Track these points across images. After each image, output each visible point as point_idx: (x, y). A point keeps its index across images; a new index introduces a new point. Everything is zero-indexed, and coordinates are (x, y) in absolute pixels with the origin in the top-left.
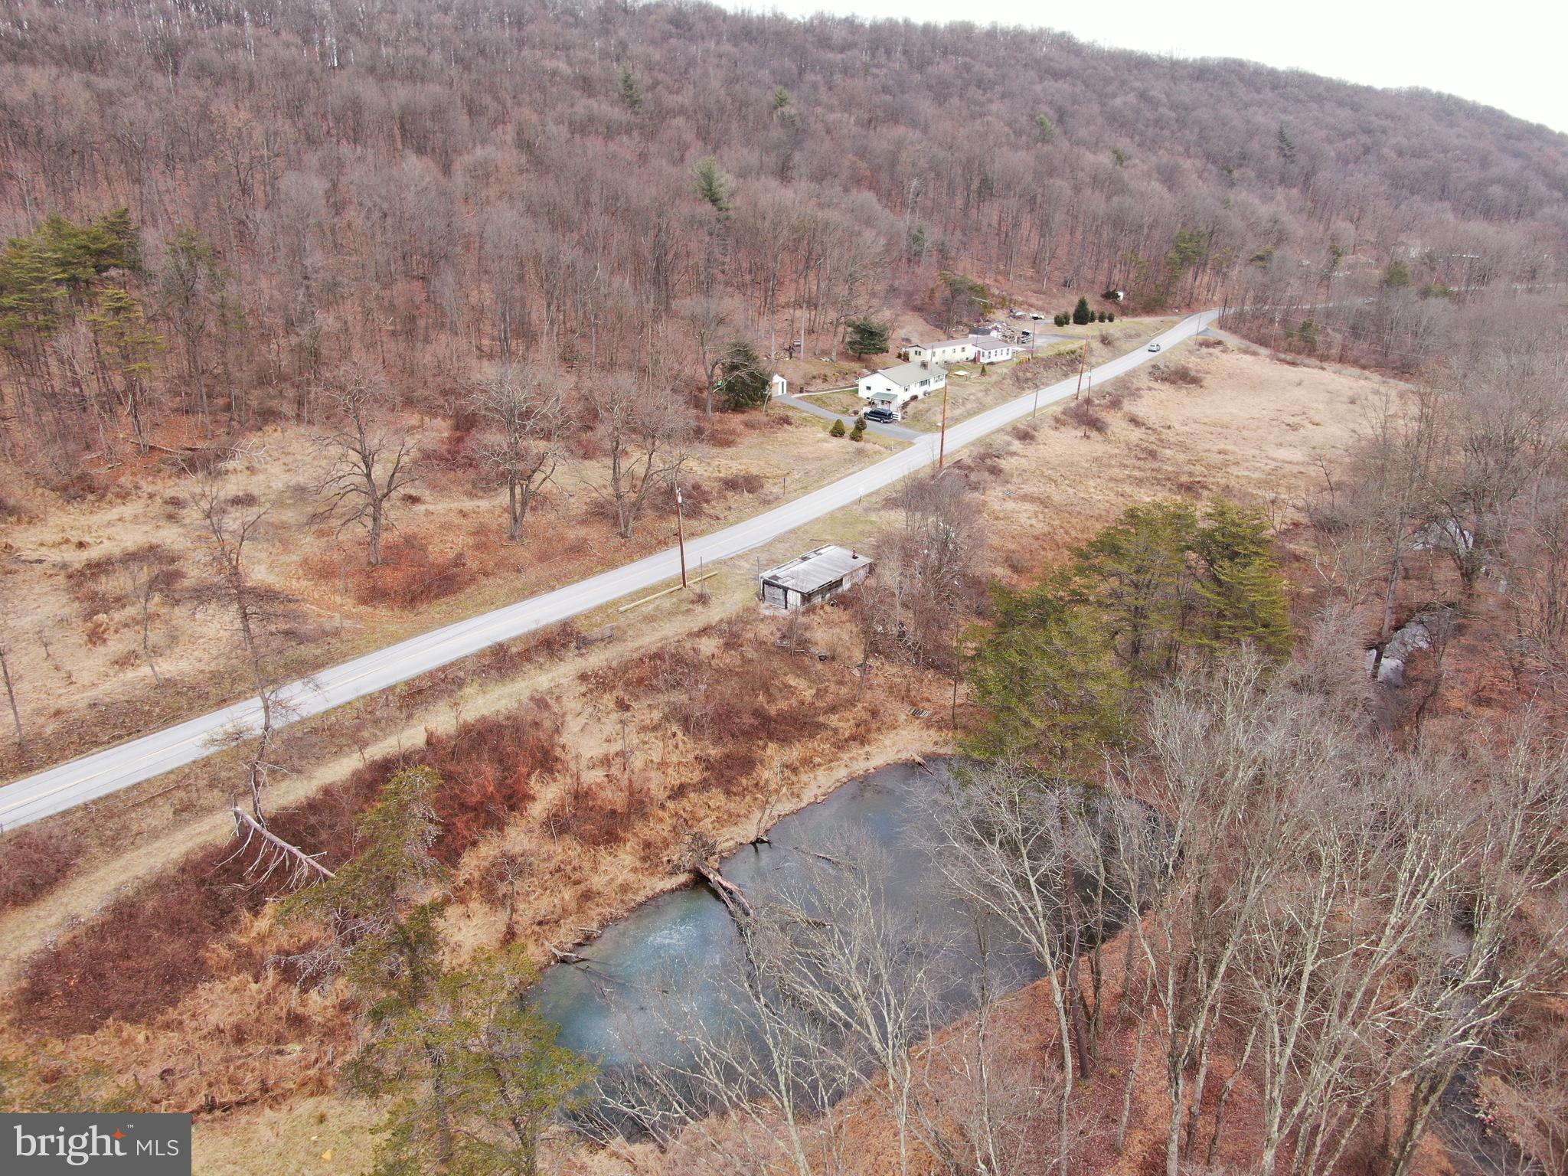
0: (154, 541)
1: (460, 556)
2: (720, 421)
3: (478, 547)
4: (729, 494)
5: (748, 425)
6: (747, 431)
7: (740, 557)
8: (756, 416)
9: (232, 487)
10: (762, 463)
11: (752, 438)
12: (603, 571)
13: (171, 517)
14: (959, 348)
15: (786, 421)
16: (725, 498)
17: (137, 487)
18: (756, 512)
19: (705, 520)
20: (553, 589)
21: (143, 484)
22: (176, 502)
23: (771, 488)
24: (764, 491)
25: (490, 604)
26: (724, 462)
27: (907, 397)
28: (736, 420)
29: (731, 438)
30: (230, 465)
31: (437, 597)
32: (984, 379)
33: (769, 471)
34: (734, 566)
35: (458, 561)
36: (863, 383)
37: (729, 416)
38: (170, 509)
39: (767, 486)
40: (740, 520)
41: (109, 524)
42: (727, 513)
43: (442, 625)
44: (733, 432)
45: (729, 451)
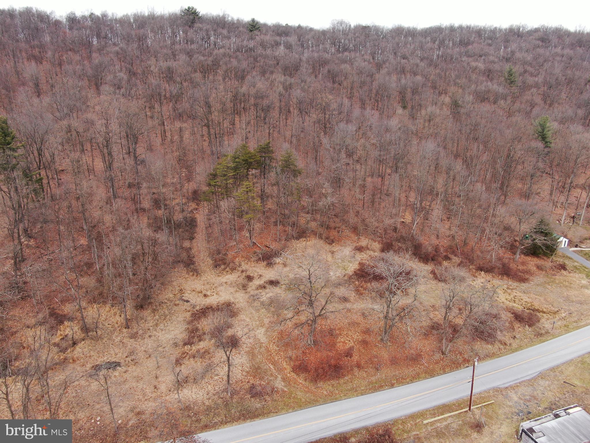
0: (232, 300)
1: (351, 348)
2: (523, 263)
3: (364, 343)
4: (517, 325)
5: (540, 268)
6: (537, 272)
7: (512, 388)
8: (547, 263)
9: (270, 274)
10: (542, 299)
11: (539, 278)
13: (244, 287)
15: (563, 267)
16: (514, 329)
17: (240, 265)
18: (531, 343)
19: (497, 345)
20: (392, 386)
21: (243, 263)
22: (250, 278)
23: (545, 323)
24: (539, 325)
25: (356, 392)
26: (519, 294)
28: (532, 262)
29: (527, 276)
30: (278, 260)
31: (329, 380)
33: (545, 307)
34: (506, 397)
35: (349, 354)
37: (529, 259)
38: (246, 281)
39: (543, 320)
40: (520, 348)
41: (221, 285)
42: (512, 341)
43: (325, 402)
44: (528, 272)
45: (524, 286)
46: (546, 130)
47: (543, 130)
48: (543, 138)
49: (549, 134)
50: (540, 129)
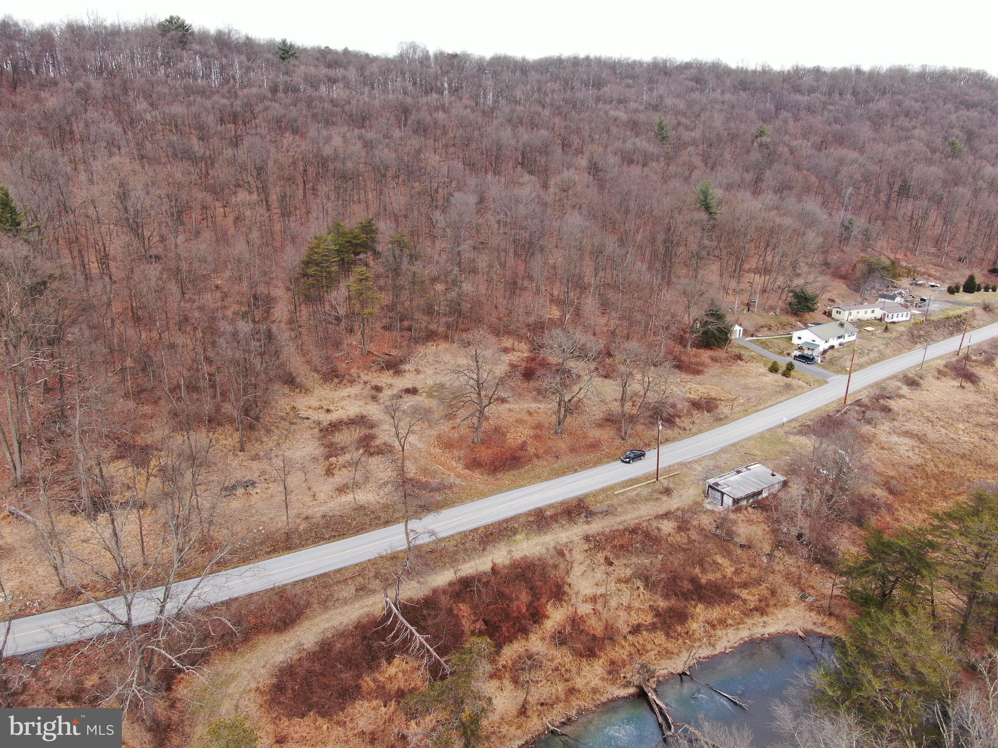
0: (365, 413)
1: (525, 442)
2: (695, 356)
3: (537, 437)
4: (695, 412)
5: (714, 359)
6: (712, 364)
7: (696, 461)
8: (720, 353)
9: (405, 382)
10: (719, 389)
11: (715, 369)
12: (608, 462)
13: (374, 398)
14: (869, 311)
15: (739, 357)
16: (692, 415)
17: (359, 377)
18: (711, 427)
19: (676, 430)
20: (576, 471)
21: (362, 375)
22: (378, 389)
23: (724, 409)
24: (718, 411)
25: (538, 478)
26: (694, 386)
27: (826, 346)
28: (705, 355)
29: (701, 368)
30: (407, 367)
31: (508, 470)
32: (887, 335)
33: (723, 396)
34: (691, 469)
35: (523, 446)
36: (795, 335)
37: (702, 351)
38: (374, 392)
39: (721, 407)
40: (700, 432)
41: (343, 399)
42: (691, 426)
43: (509, 489)
44: (702, 364)
45: (699, 378)
46: (709, 198)
47: (706, 198)
48: (707, 208)
49: (713, 203)
50: (702, 198)
